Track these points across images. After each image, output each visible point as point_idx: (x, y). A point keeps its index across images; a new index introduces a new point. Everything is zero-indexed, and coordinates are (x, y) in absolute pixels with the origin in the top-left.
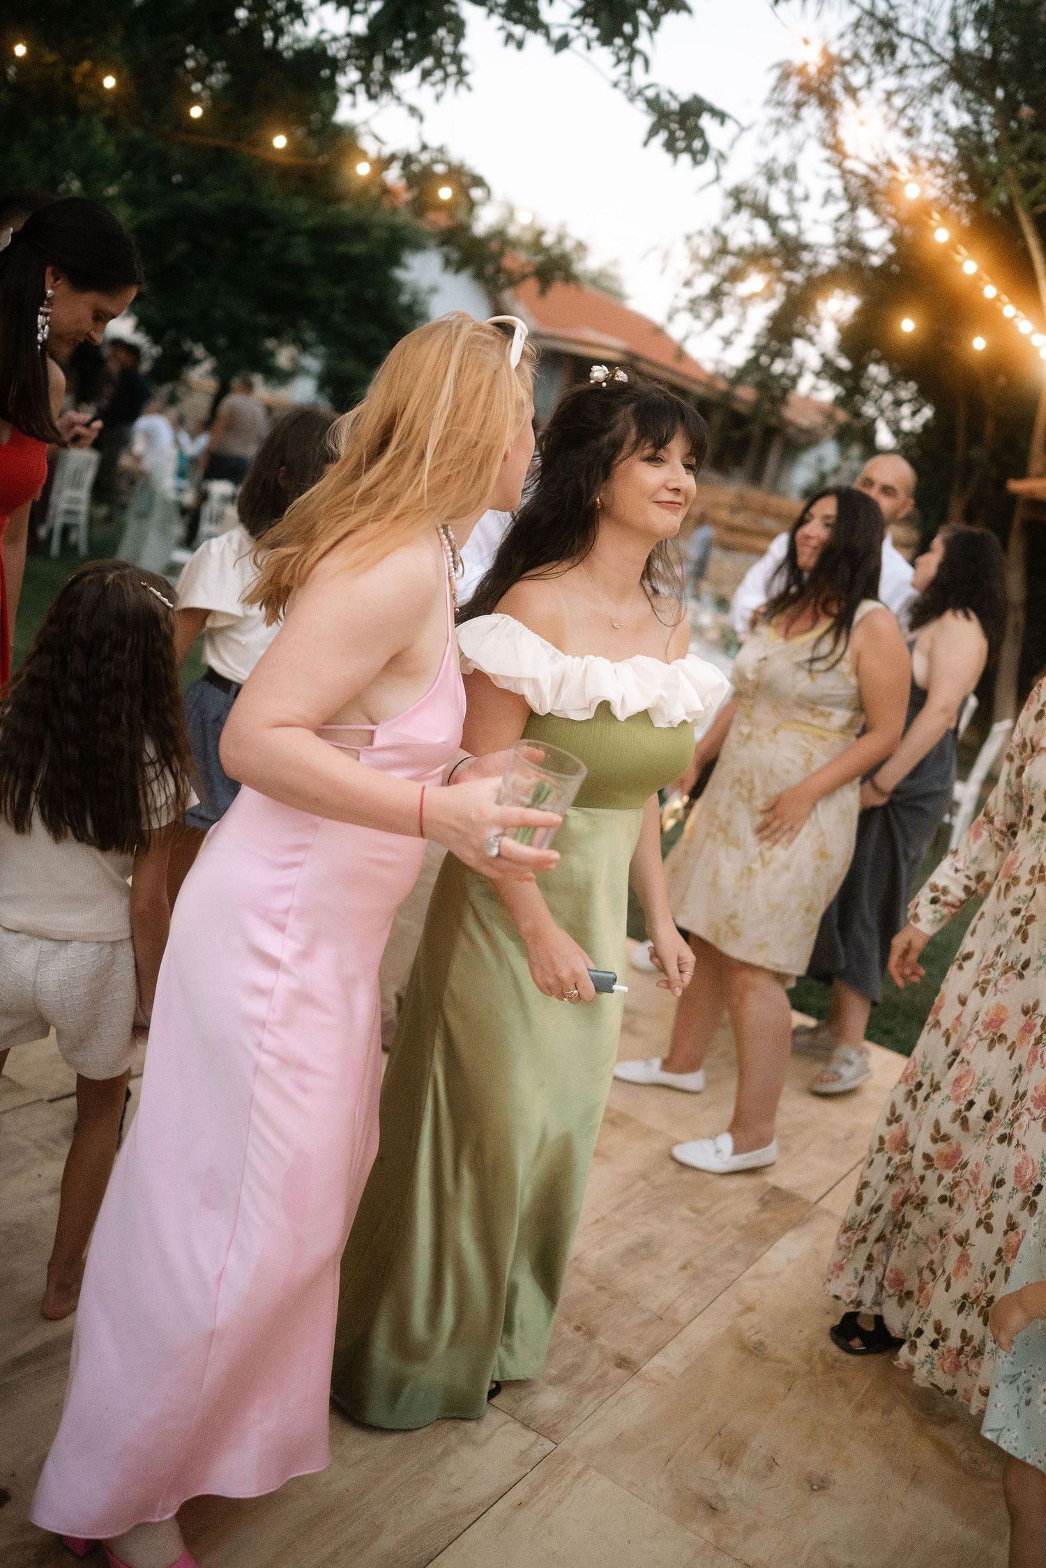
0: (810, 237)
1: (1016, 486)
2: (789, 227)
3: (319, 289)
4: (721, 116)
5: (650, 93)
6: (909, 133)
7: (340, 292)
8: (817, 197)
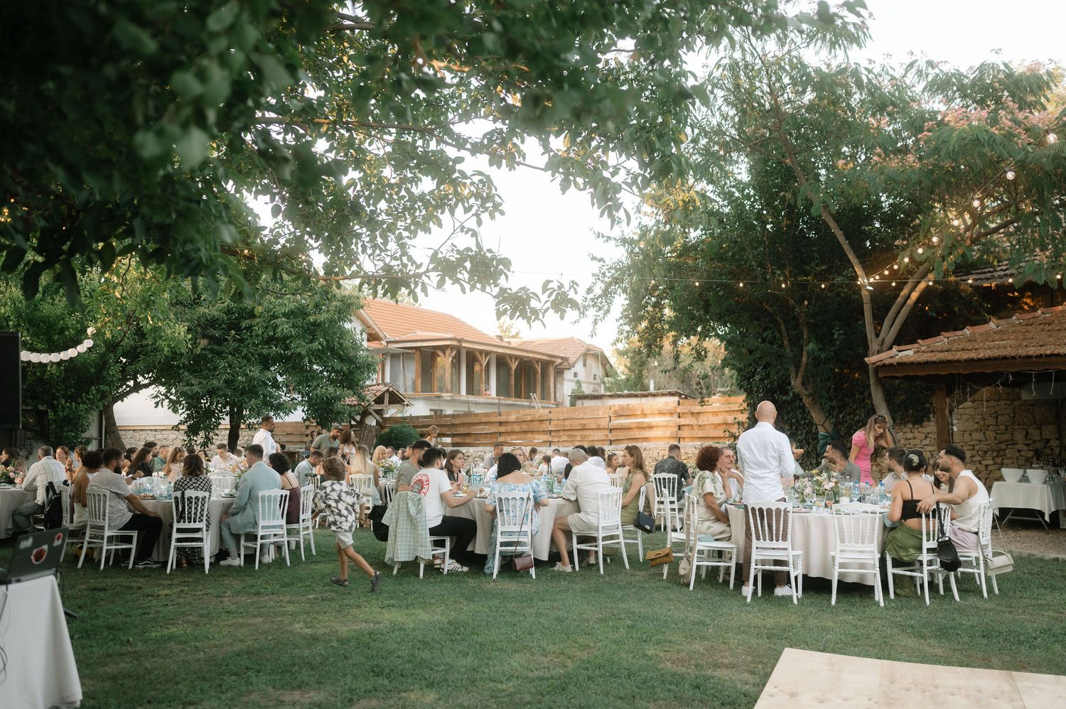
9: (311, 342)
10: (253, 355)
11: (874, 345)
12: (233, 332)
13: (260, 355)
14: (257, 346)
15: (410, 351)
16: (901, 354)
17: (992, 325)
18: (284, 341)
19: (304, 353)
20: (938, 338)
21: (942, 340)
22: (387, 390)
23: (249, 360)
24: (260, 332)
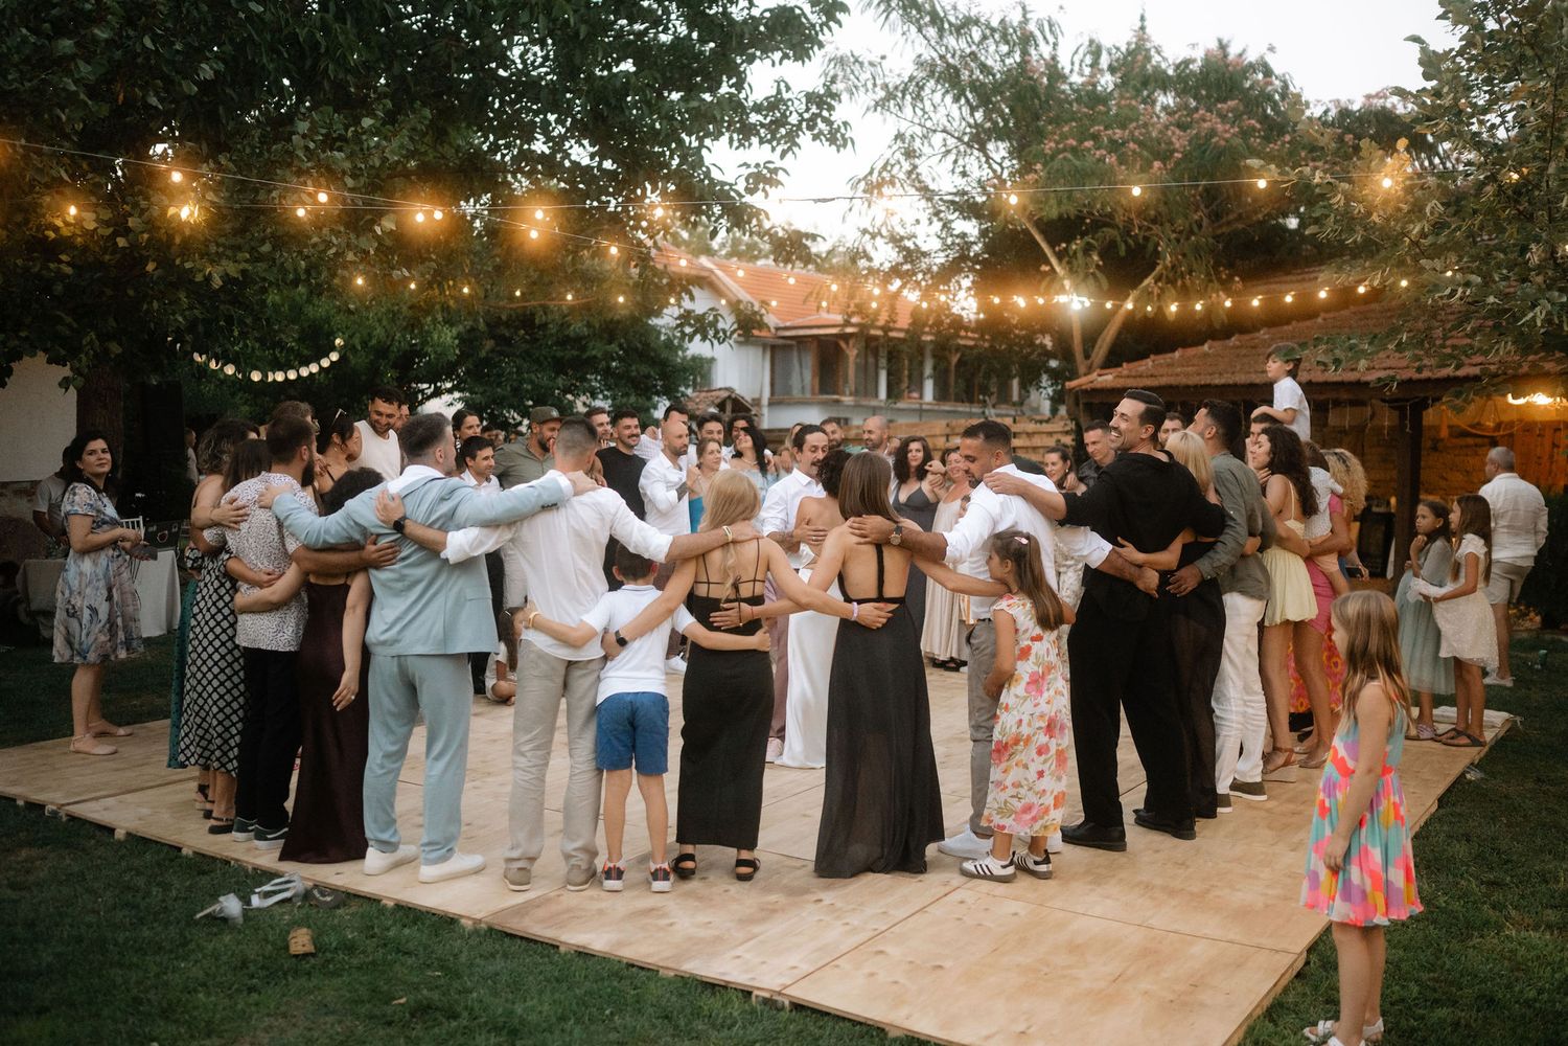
0: (924, 248)
1: (1070, 384)
2: (909, 244)
3: (596, 350)
4: (814, 237)
5: (772, 231)
6: (964, 174)
7: (614, 347)
8: (924, 221)
9: (610, 343)
10: (546, 358)
11: (1082, 369)
12: (522, 332)
13: (554, 357)
14: (550, 347)
15: (789, 342)
16: (1100, 379)
17: (1206, 347)
18: (579, 342)
19: (599, 355)
20: (1144, 362)
21: (1147, 364)
22: (729, 397)
23: (541, 365)
24: (554, 331)
